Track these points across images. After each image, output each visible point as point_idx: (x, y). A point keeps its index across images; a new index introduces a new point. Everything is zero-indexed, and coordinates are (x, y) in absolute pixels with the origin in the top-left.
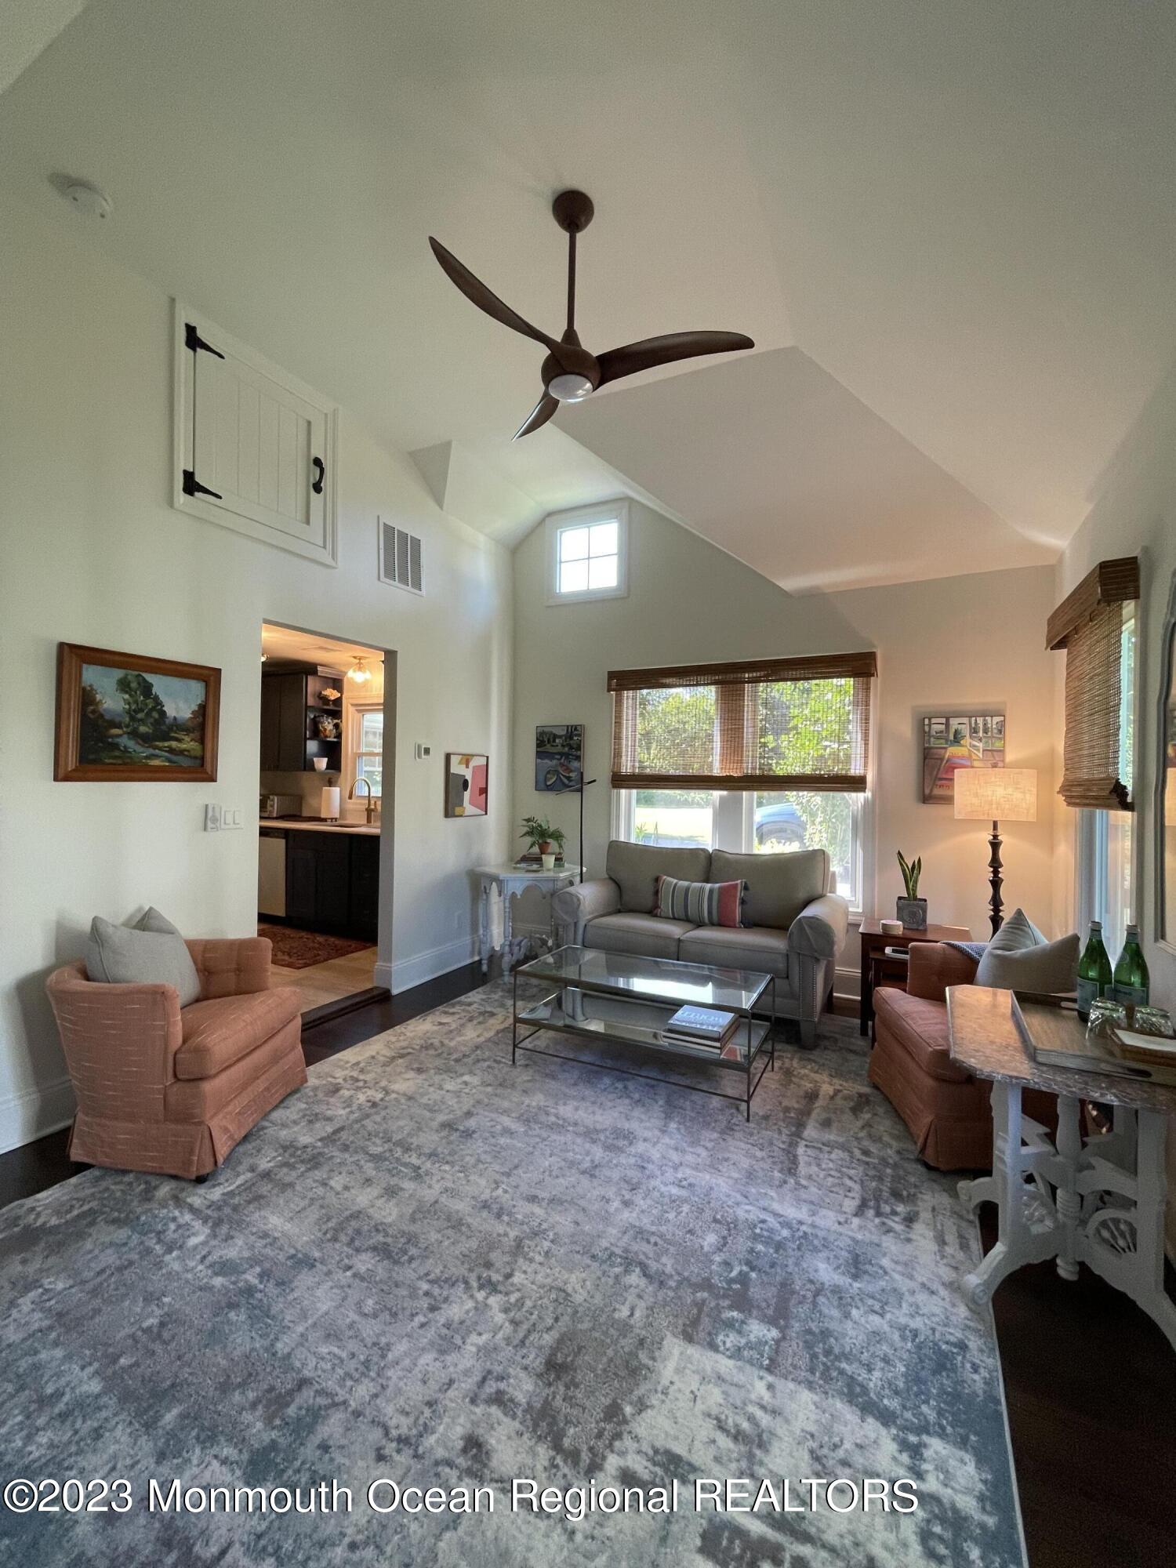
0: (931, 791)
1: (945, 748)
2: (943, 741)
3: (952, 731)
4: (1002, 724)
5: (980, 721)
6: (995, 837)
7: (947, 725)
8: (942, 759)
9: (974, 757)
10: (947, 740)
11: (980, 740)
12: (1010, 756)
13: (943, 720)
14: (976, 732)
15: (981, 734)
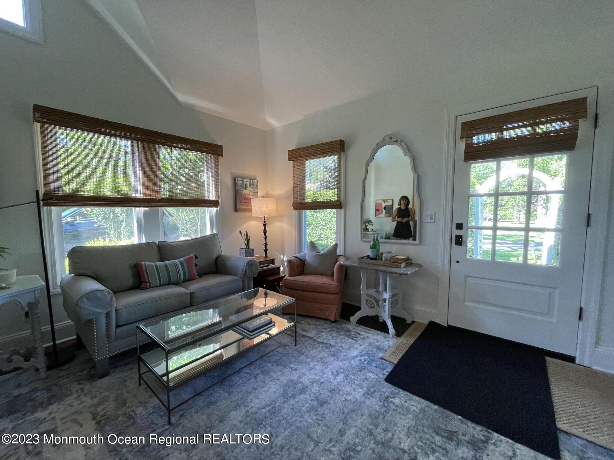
0: (239, 207)
1: (243, 190)
2: (242, 187)
3: (244, 184)
4: (257, 183)
5: (252, 181)
6: (265, 222)
7: (243, 181)
8: (242, 194)
9: (250, 194)
10: (243, 187)
11: (252, 188)
12: (259, 195)
13: (242, 180)
14: (251, 185)
15: (252, 186)
